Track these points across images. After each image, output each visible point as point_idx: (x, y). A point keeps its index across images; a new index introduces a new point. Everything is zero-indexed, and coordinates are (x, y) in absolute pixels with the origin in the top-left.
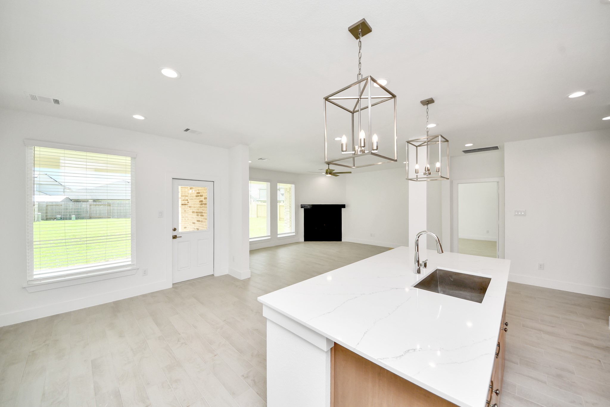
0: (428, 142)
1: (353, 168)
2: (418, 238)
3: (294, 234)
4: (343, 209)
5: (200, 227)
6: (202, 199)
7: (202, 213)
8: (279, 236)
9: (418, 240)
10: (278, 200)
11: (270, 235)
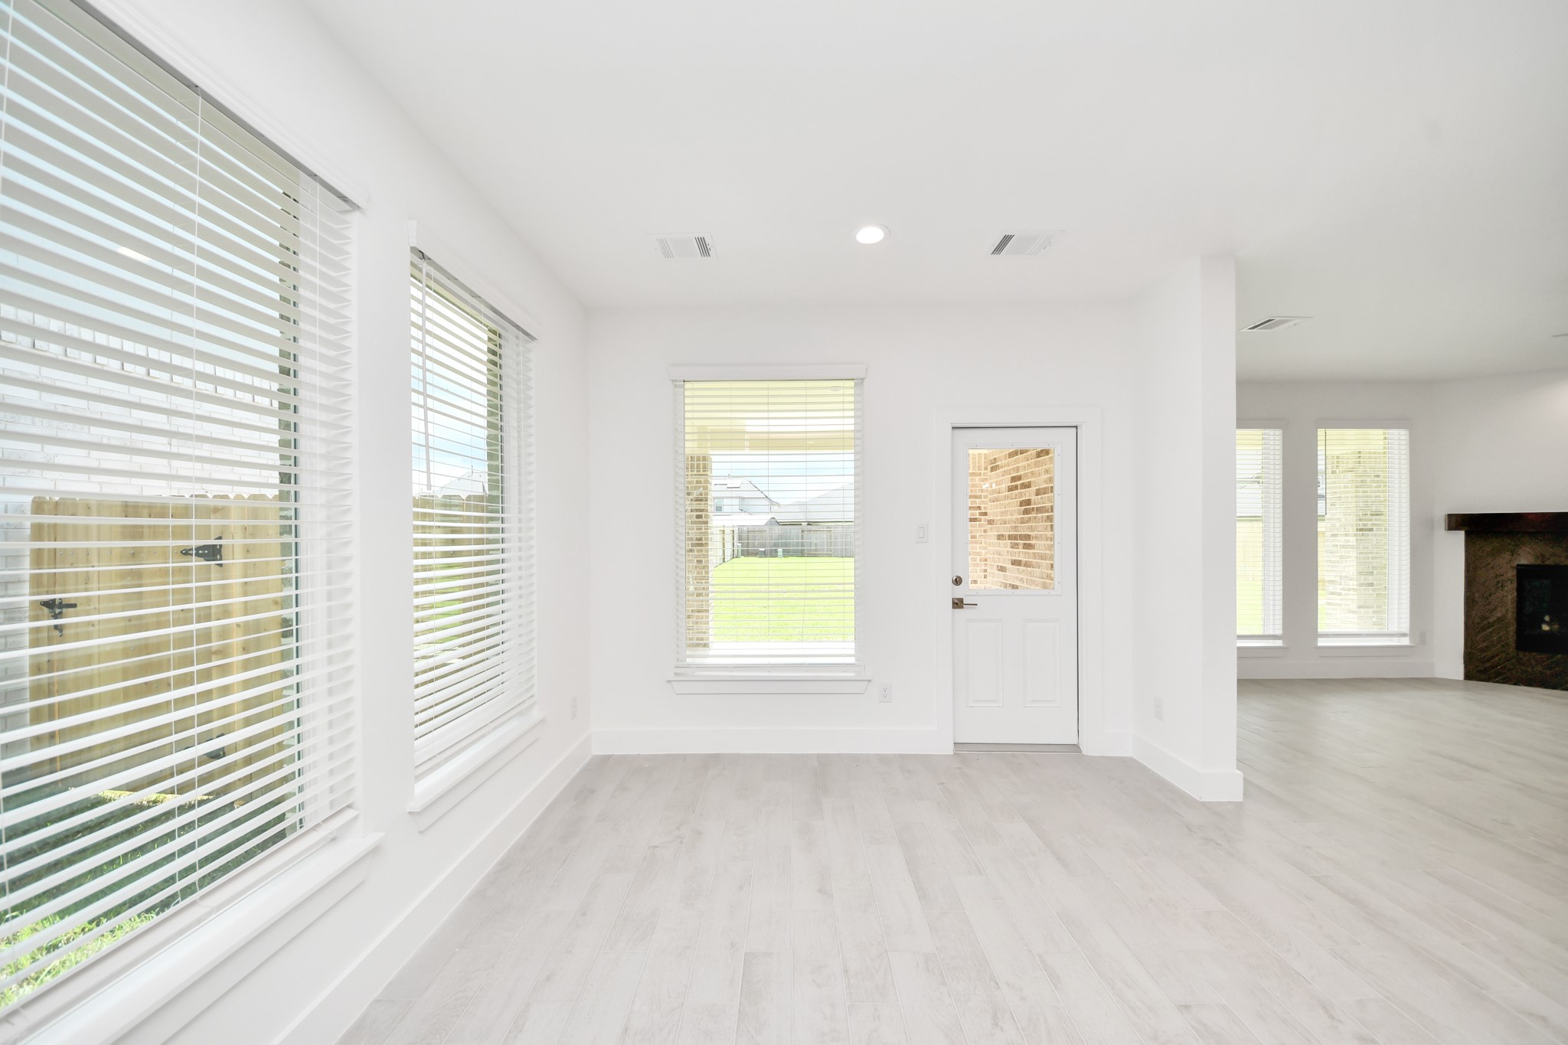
3: (1404, 642)
5: (1022, 580)
6: (1029, 494)
7: (1028, 537)
8: (1322, 642)
11: (1279, 632)
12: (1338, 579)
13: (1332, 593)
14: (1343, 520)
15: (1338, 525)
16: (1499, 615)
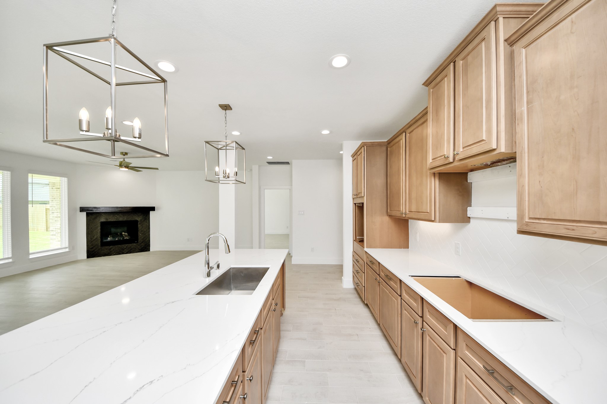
0: (227, 146)
1: (112, 157)
2: (208, 241)
3: (67, 250)
4: (151, 213)
8: (31, 257)
9: (208, 243)
10: (30, 199)
11: (10, 256)
12: (54, 230)
13: (53, 235)
14: (56, 207)
15: (54, 209)
16: (96, 237)
